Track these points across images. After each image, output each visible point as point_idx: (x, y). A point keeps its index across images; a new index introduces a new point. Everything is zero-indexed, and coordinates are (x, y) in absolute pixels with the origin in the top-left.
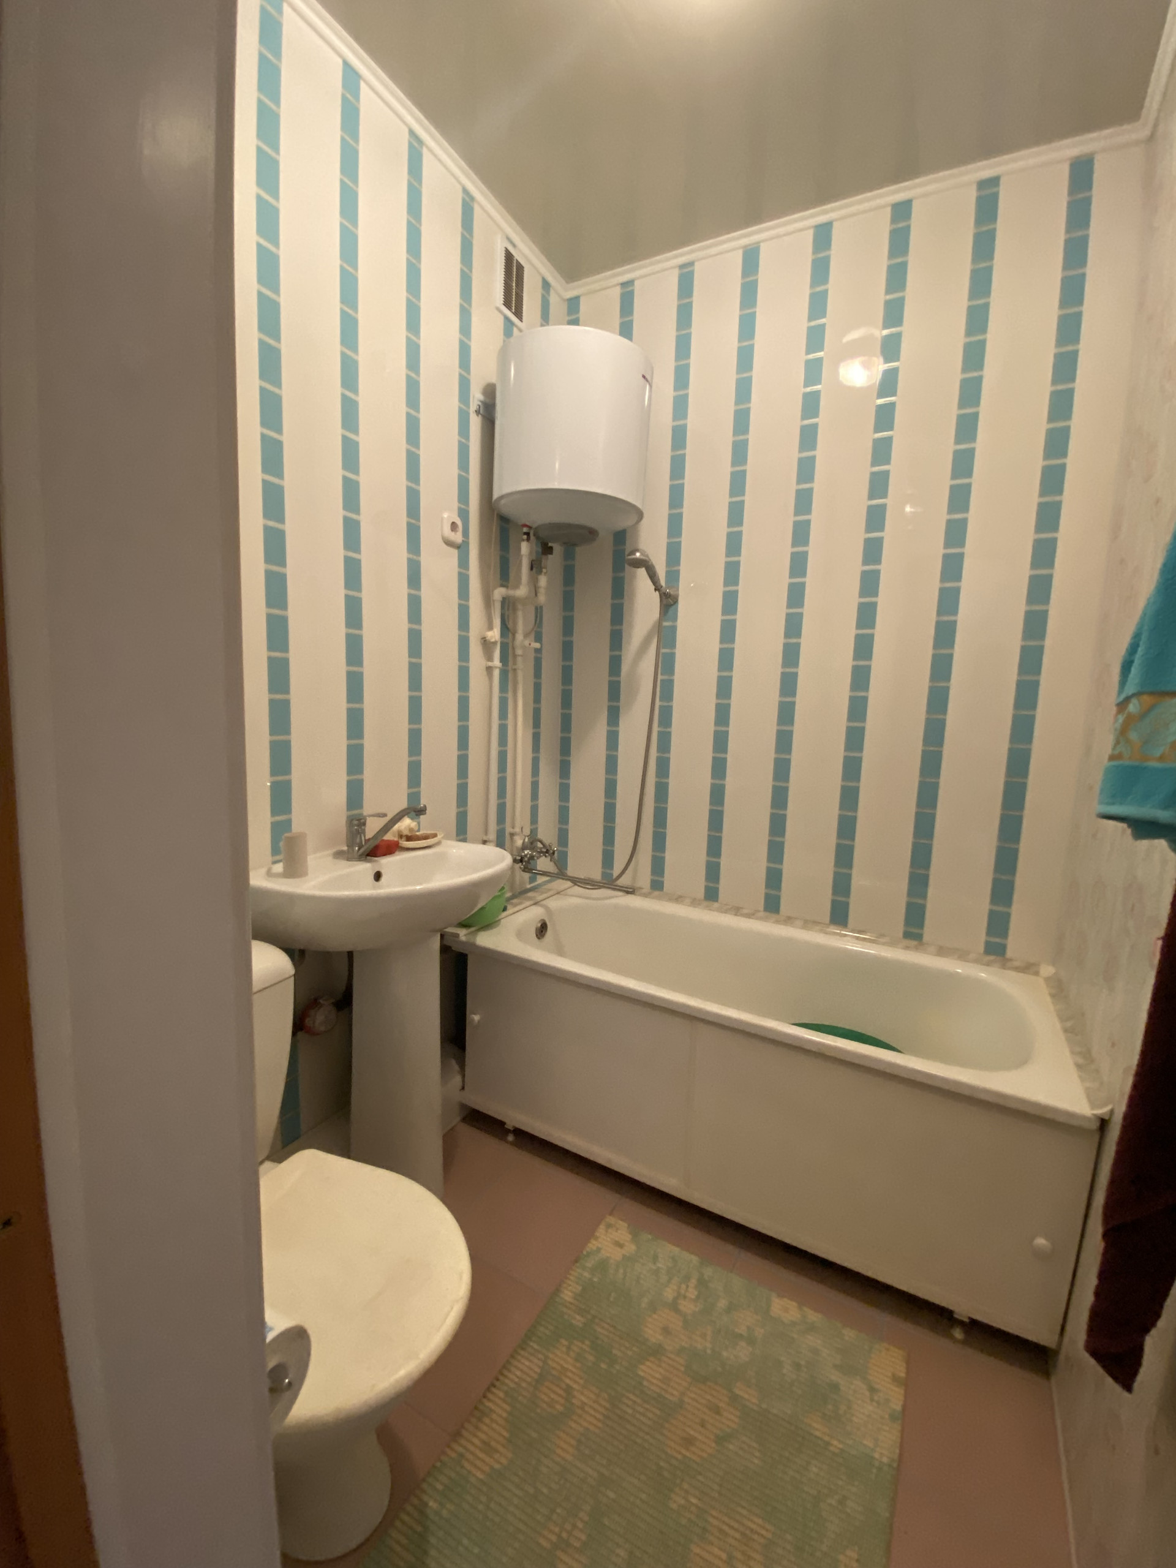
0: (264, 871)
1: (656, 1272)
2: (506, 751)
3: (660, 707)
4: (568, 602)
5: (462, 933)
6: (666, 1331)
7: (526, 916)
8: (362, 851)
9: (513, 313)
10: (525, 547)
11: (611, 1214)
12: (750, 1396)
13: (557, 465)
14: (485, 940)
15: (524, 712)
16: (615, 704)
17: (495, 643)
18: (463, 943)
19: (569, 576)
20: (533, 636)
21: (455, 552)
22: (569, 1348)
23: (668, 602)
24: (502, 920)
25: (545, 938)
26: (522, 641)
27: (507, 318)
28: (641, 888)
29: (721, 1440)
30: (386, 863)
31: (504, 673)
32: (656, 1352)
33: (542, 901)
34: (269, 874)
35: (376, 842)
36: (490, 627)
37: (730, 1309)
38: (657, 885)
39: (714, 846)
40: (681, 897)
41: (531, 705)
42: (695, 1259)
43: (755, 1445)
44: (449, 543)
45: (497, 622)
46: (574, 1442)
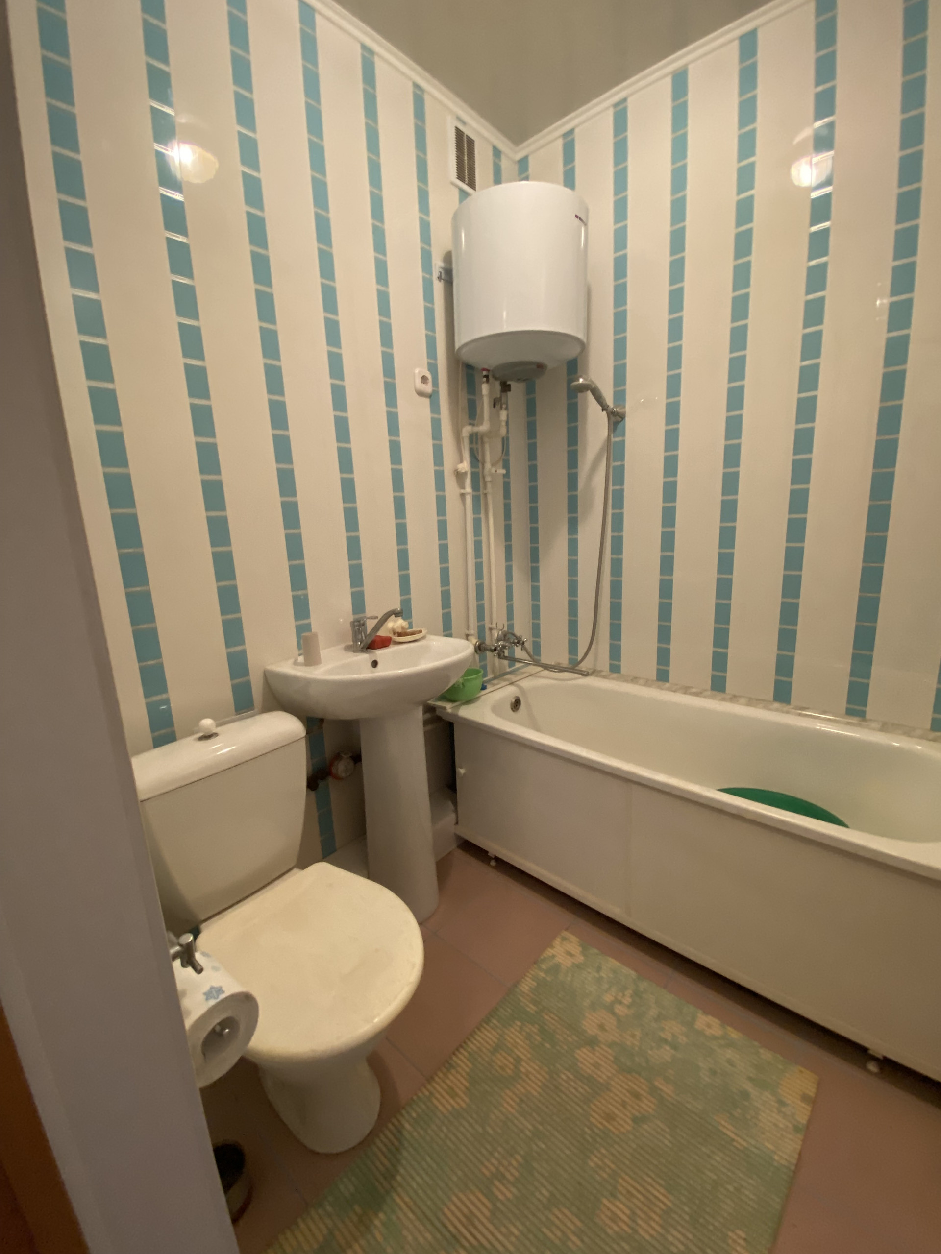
0: (292, 661)
1: (599, 980)
2: (481, 563)
3: (613, 515)
4: (531, 431)
5: (449, 707)
6: (602, 1027)
7: (503, 693)
8: (362, 645)
9: (466, 184)
10: (485, 388)
11: (566, 929)
12: (667, 1090)
13: (505, 314)
14: (466, 712)
15: (495, 530)
16: (574, 515)
17: (466, 473)
18: (448, 713)
19: (531, 408)
20: (501, 464)
21: (427, 401)
22: (521, 1028)
23: (616, 419)
24: (482, 697)
25: (519, 711)
26: (492, 470)
27: (461, 191)
28: (601, 671)
29: (638, 1120)
30: (380, 654)
31: (476, 500)
32: (592, 1042)
33: (517, 681)
34: (296, 663)
35: (373, 638)
36: (461, 461)
37: (659, 1018)
38: (615, 669)
39: (664, 634)
40: (636, 678)
41: (502, 523)
42: (633, 974)
43: (667, 1130)
44: (421, 394)
45: (466, 455)
46: (517, 1100)
